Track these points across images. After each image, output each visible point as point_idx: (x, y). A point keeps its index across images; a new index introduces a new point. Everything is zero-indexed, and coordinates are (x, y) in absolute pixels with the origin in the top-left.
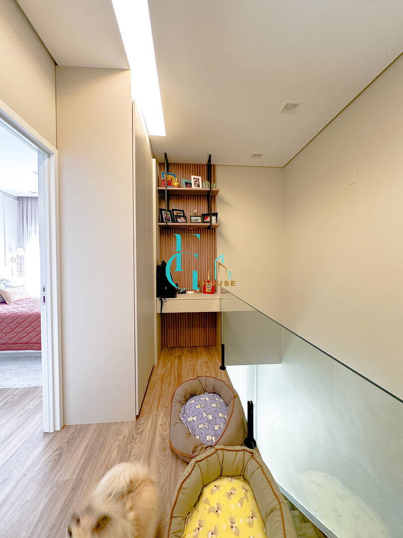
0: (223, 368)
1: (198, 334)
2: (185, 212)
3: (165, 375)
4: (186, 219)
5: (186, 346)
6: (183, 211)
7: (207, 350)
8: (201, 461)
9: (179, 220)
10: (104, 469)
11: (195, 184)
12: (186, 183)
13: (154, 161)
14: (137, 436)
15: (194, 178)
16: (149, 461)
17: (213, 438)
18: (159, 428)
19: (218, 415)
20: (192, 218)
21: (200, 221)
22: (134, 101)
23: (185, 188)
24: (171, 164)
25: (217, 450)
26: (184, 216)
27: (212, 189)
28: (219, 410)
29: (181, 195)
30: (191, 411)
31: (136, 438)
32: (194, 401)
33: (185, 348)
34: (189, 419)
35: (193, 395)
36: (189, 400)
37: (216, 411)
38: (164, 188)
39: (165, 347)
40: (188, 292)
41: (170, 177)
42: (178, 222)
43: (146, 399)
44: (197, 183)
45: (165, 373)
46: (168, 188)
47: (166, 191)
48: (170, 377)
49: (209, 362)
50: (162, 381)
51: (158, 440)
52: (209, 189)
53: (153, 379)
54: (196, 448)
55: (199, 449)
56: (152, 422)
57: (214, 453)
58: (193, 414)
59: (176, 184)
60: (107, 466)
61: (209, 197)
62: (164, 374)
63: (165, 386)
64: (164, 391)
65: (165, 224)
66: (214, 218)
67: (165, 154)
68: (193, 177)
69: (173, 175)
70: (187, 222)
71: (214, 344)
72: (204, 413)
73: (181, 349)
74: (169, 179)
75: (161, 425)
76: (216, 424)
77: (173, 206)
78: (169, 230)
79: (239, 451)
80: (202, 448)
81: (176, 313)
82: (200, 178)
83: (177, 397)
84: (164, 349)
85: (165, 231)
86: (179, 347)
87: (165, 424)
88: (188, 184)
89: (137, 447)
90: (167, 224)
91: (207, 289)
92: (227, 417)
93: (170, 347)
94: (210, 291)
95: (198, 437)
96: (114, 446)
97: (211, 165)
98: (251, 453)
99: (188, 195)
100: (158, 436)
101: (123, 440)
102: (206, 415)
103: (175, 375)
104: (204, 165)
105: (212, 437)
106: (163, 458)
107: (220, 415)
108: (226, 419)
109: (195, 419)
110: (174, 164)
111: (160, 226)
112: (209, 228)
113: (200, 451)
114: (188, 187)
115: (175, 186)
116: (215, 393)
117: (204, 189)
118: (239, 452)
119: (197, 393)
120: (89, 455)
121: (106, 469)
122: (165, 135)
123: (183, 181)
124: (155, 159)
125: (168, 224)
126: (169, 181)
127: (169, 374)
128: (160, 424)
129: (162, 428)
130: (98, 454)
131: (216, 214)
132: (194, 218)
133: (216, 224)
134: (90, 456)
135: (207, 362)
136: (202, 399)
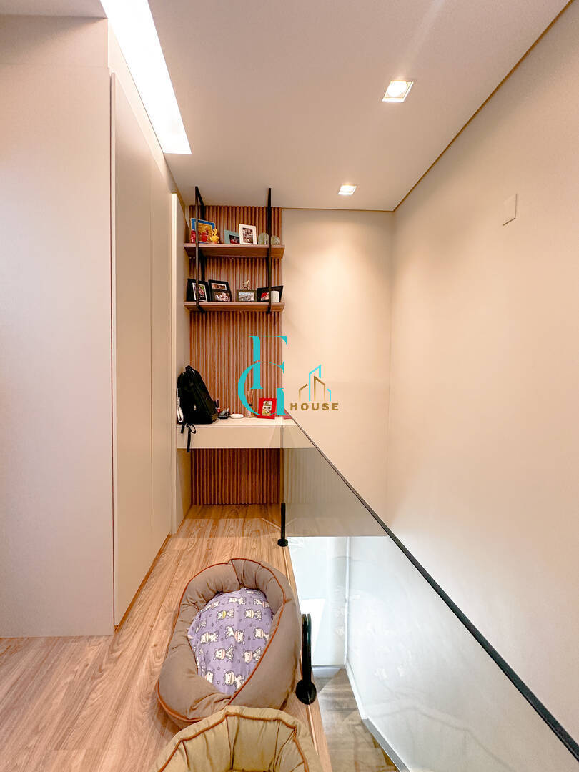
0: (283, 542)
1: (249, 485)
2: (230, 286)
3: (185, 553)
4: (231, 296)
5: (230, 504)
6: (227, 283)
7: (263, 511)
8: (190, 739)
9: (218, 297)
10: (29, 731)
11: (244, 238)
12: (232, 237)
13: (174, 197)
14: (108, 666)
15: (244, 229)
16: (115, 719)
17: (238, 680)
18: (150, 651)
19: (255, 632)
20: (240, 294)
21: (253, 299)
22: (114, 74)
23: (228, 245)
24: (209, 207)
25: (227, 716)
26: (228, 291)
27: (274, 246)
28: (257, 624)
29: (225, 258)
30: (209, 624)
31: (105, 670)
32: (217, 604)
33: (227, 506)
34: (203, 638)
35: (219, 592)
36: (211, 602)
37: (251, 625)
38: (194, 245)
39: (196, 504)
40: (233, 416)
41: (204, 227)
42: (217, 301)
43: (142, 596)
44: (248, 236)
45: (187, 548)
46: (200, 245)
47: (197, 249)
48: (193, 556)
49: (261, 531)
50: (178, 562)
51: (142, 674)
52: (267, 246)
53: (163, 558)
54: (197, 701)
55: (204, 705)
56: (142, 637)
57: (220, 722)
58: (212, 631)
59: (215, 238)
60: (38, 727)
61: (268, 260)
62: (184, 550)
63: (180, 571)
64: (176, 581)
65: (194, 303)
66: (276, 294)
67: (197, 188)
68: (241, 226)
69: (209, 224)
70: (231, 301)
71: (276, 501)
72: (230, 629)
73: (221, 506)
74: (204, 231)
75: (155, 646)
76: (248, 651)
77: (211, 275)
78: (204, 315)
79: (270, 721)
80: (210, 702)
81: (214, 450)
82: (254, 228)
83: (189, 596)
84: (194, 506)
85: (198, 316)
86: (218, 504)
87: (162, 645)
88: (234, 239)
89: (101, 689)
90: (198, 303)
91: (263, 412)
92: (269, 637)
93: (204, 504)
94: (269, 415)
95: (209, 678)
96: (62, 684)
97: (271, 208)
98: (291, 727)
99: (236, 258)
100: (144, 667)
101: (81, 675)
102: (232, 633)
103: (201, 551)
104: (263, 208)
105: (237, 676)
106: (141, 716)
107: (258, 633)
108: (268, 639)
109: (213, 638)
110: (213, 207)
111: (188, 307)
112: (268, 310)
113: (205, 708)
114: (234, 243)
115: (213, 242)
116: (258, 589)
117: (260, 246)
118: (268, 723)
119: (226, 589)
120: (14, 700)
121: (33, 731)
122: (190, 153)
123: (227, 233)
124: (175, 194)
125: (200, 303)
126: (204, 234)
127: (192, 550)
128: (153, 644)
129: (155, 652)
130: (30, 699)
131: (280, 289)
132: (243, 294)
133: (280, 304)
134: (14, 703)
135: (259, 531)
136: (231, 600)
